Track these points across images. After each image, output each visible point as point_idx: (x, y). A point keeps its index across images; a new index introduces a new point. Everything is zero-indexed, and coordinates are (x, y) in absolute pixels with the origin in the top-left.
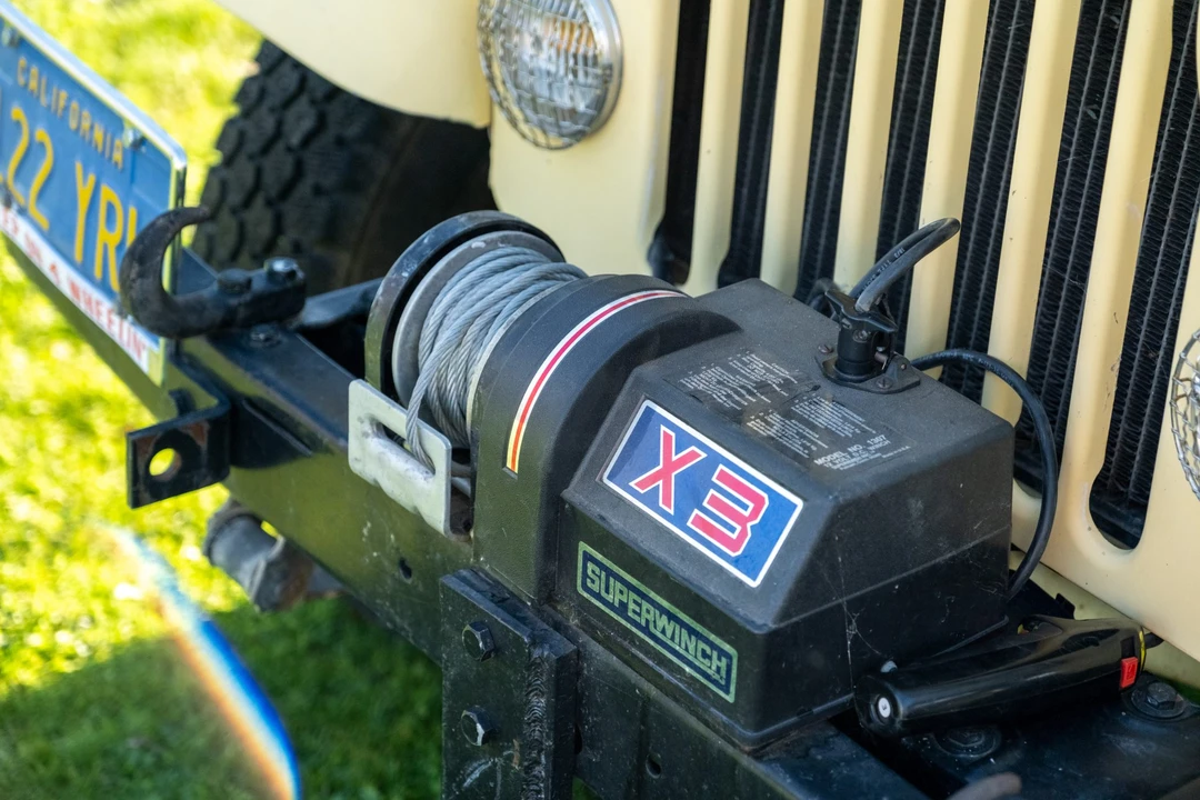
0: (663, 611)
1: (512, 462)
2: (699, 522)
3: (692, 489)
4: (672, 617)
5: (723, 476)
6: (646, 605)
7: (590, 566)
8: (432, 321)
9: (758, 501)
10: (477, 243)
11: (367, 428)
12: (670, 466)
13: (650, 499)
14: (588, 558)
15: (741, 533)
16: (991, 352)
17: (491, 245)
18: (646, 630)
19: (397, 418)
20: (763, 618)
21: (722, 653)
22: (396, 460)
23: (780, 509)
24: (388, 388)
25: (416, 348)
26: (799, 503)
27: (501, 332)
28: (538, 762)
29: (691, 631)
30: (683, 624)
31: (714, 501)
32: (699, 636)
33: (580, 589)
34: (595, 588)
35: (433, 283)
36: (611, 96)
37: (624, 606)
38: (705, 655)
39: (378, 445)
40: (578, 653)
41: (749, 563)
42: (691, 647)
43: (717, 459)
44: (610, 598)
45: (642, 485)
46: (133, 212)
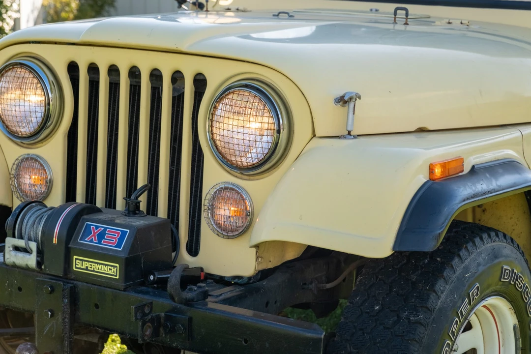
1: (55, 241)
2: (104, 242)
3: (101, 236)
4: (100, 264)
5: (108, 231)
6: (93, 264)
7: (77, 261)
8: (25, 221)
9: (118, 233)
10: (33, 204)
11: (11, 249)
12: (95, 233)
13: (91, 241)
14: (76, 259)
15: (115, 241)
17: (37, 205)
18: (94, 271)
19: (21, 243)
21: (114, 267)
22: (20, 255)
23: (124, 233)
24: (14, 236)
25: (22, 227)
26: (128, 231)
27: (46, 217)
28: (66, 317)
29: (106, 265)
30: (103, 265)
31: (107, 237)
32: (108, 265)
33: (74, 269)
34: (79, 266)
35: (24, 213)
36: (50, 187)
37: (87, 267)
38: (110, 269)
39: (13, 253)
40: (74, 286)
41: (118, 246)
42: (106, 269)
43: (106, 228)
44: (83, 267)
45: (88, 239)
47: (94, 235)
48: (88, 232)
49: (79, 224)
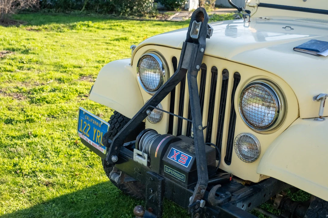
0: (176, 172)
1: (156, 156)
2: (179, 161)
3: (178, 157)
4: (177, 172)
5: (182, 155)
6: (173, 172)
7: (166, 168)
8: (144, 141)
9: (187, 157)
10: (149, 132)
11: (136, 155)
12: (175, 155)
13: (173, 159)
14: (165, 167)
15: (185, 161)
16: (211, 143)
17: (151, 132)
18: (173, 175)
19: (140, 153)
20: (188, 171)
21: (183, 176)
22: (140, 158)
23: (190, 158)
24: (138, 149)
25: (142, 145)
26: (192, 157)
27: (153, 141)
28: (159, 194)
29: (179, 174)
30: (178, 173)
31: (181, 158)
32: (180, 174)
33: (165, 171)
34: (167, 171)
35: (144, 137)
36: (162, 116)
37: (170, 172)
38: (181, 176)
39: (137, 157)
40: (164, 179)
41: (186, 165)
42: (179, 176)
43: (181, 153)
44: (168, 172)
45: (172, 157)
46: (102, 133)
47: (175, 156)
48: (172, 153)
49: (168, 148)
